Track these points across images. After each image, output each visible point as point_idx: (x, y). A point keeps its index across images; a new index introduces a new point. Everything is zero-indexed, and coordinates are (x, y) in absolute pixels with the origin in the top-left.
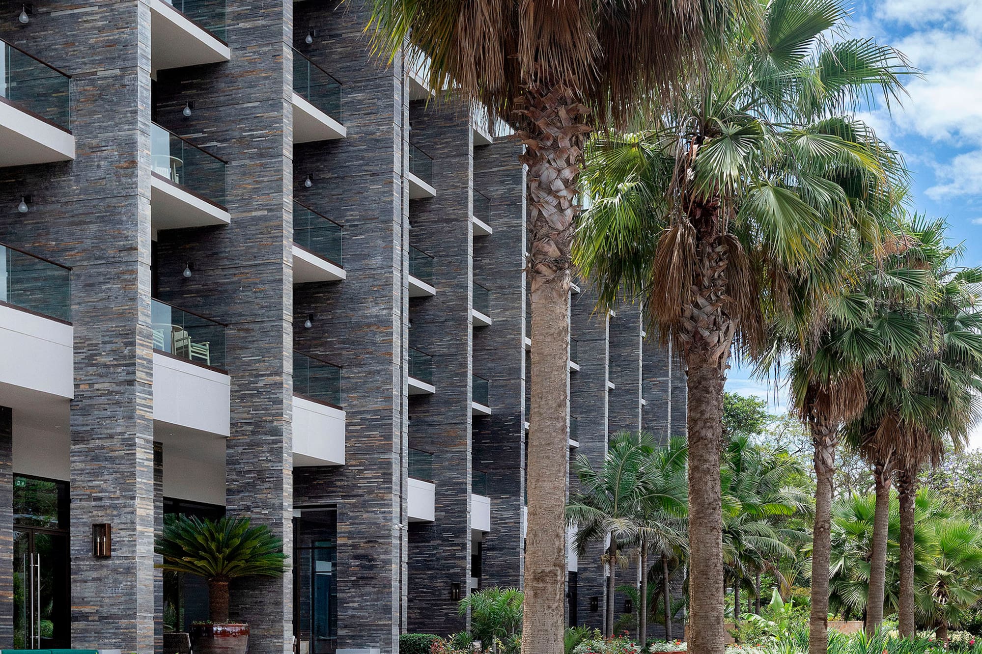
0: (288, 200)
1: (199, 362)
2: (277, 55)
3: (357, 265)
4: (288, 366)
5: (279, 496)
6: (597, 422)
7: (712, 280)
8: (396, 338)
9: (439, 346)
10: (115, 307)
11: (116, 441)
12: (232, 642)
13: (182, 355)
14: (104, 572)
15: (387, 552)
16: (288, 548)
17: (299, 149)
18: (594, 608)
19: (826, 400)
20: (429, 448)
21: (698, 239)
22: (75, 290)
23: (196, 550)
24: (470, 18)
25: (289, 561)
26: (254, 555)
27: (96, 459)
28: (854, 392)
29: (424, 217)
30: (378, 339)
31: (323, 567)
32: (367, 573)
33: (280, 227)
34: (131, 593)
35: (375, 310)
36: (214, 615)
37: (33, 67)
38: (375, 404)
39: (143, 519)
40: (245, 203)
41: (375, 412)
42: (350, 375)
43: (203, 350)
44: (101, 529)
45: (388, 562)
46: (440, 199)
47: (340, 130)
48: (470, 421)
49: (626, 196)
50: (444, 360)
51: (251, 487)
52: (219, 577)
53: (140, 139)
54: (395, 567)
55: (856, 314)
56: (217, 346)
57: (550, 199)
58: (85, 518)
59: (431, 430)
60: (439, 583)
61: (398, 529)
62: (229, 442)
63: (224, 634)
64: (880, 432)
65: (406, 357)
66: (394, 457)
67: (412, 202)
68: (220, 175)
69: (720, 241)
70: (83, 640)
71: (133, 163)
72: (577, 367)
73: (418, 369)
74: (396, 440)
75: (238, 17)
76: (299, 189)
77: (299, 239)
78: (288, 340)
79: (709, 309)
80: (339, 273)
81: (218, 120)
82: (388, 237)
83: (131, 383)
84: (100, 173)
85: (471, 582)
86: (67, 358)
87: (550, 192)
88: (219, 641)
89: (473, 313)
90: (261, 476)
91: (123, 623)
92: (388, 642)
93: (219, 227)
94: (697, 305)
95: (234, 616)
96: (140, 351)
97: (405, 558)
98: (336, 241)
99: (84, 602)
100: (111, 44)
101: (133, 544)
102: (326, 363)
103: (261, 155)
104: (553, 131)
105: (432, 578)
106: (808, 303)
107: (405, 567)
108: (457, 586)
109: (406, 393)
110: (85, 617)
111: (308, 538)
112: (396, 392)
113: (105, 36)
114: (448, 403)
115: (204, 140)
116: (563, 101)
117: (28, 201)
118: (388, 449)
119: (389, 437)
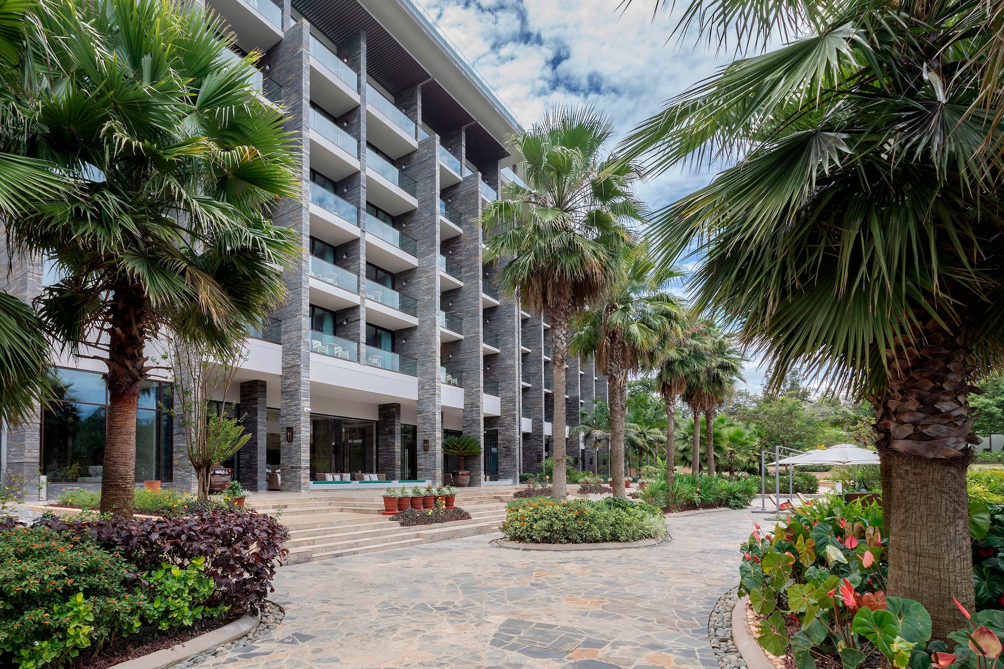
0: (481, 330)
1: (454, 385)
2: (477, 283)
3: (503, 348)
4: (482, 385)
5: (479, 428)
6: (591, 393)
7: (617, 356)
8: (517, 372)
9: (532, 370)
10: (430, 371)
11: (430, 414)
12: (465, 477)
13: (449, 383)
14: (427, 455)
15: (515, 445)
16: (482, 446)
17: (485, 310)
18: (591, 463)
19: (670, 387)
20: (529, 406)
21: (612, 343)
22: (418, 366)
23: (454, 447)
24: (533, 289)
25: (483, 450)
26: (471, 449)
27: (424, 419)
28: (681, 384)
29: (527, 325)
30: (511, 372)
31: (494, 450)
32: (508, 453)
33: (479, 339)
34: (435, 462)
35: (510, 362)
36: (459, 469)
37: (406, 298)
38: (510, 394)
39: (438, 438)
40: (468, 332)
41: (510, 397)
42: (502, 385)
43: (455, 381)
44: (426, 441)
45: (515, 449)
46: (532, 319)
47: (498, 303)
48: (543, 396)
49: (587, 331)
50: (534, 375)
51: (470, 425)
52: (461, 456)
53: (437, 317)
54: (517, 451)
55: (680, 354)
56: (460, 379)
57: (559, 340)
58: (421, 438)
59: (530, 400)
60: (534, 455)
61: (518, 437)
62: (464, 411)
63: (462, 474)
64: (694, 397)
65: (521, 375)
66: (517, 412)
67: (522, 320)
68: (461, 323)
69: (619, 343)
70: (421, 477)
71: (435, 325)
72: (583, 373)
73: (525, 378)
74: (517, 407)
75: (466, 272)
76: (485, 323)
77: (485, 341)
78: (482, 376)
79: (616, 366)
80: (498, 351)
81: (459, 306)
82: (514, 338)
83: (434, 394)
84: (426, 329)
85: (545, 454)
86: (416, 388)
87: (559, 338)
88: (461, 477)
89: (544, 357)
90: (474, 421)
91: (432, 471)
92: (515, 477)
93: (460, 340)
94: (612, 366)
95: (466, 469)
96: (437, 384)
97: (521, 446)
98: (497, 340)
99: (421, 465)
100: (428, 289)
101: (435, 446)
102: (494, 382)
103: (473, 316)
104: (559, 320)
105: (531, 453)
106: (655, 358)
107: (521, 449)
108: (540, 456)
109: (521, 388)
110: (421, 470)
111: (489, 440)
112: (517, 390)
113: (427, 287)
114: (536, 390)
115: (455, 313)
116: (562, 310)
117: (405, 339)
118: (515, 410)
119: (515, 406)
